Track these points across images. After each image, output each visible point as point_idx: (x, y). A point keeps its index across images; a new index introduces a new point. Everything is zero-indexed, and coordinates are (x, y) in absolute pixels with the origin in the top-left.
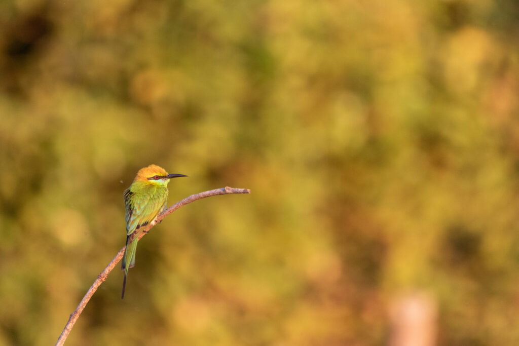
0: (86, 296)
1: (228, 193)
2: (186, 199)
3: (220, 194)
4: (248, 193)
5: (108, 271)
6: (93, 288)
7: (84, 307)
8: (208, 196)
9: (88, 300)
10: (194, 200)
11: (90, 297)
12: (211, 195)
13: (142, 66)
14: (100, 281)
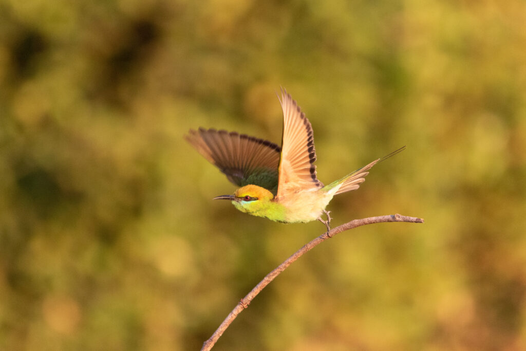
0: (224, 324)
1: (397, 221)
2: (348, 224)
3: (389, 221)
4: (421, 222)
5: (251, 297)
6: (233, 315)
7: (221, 335)
8: (374, 223)
9: (226, 327)
10: (357, 226)
11: (228, 324)
12: (377, 221)
13: (260, 78)
14: (242, 308)
